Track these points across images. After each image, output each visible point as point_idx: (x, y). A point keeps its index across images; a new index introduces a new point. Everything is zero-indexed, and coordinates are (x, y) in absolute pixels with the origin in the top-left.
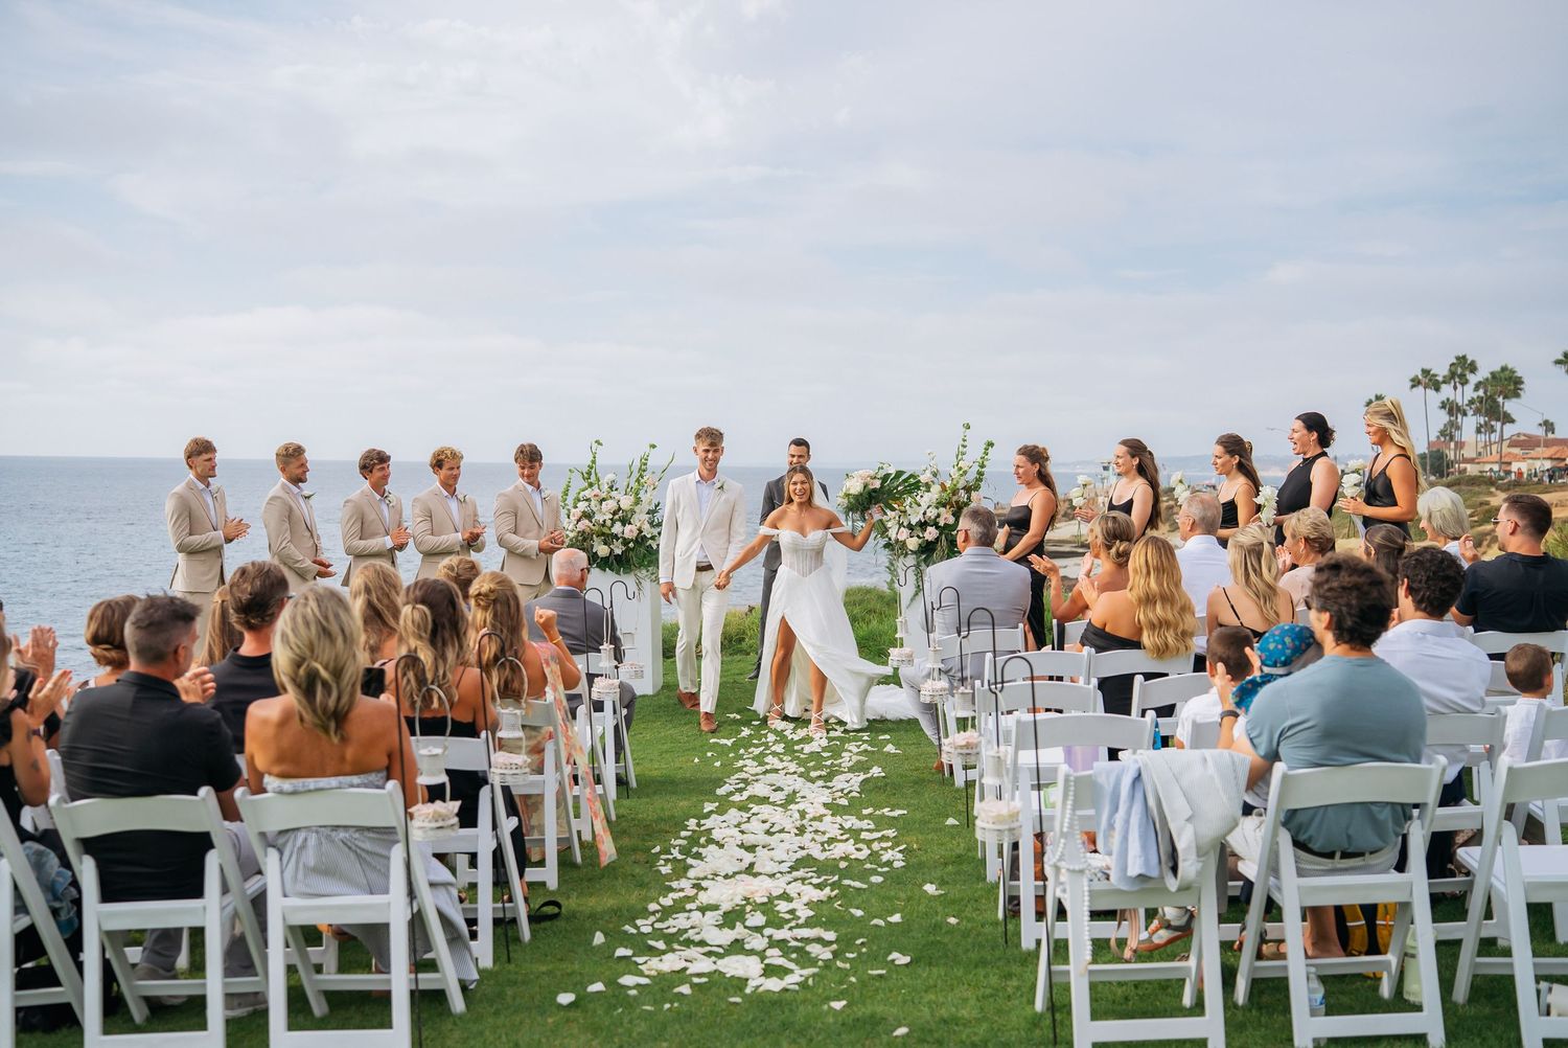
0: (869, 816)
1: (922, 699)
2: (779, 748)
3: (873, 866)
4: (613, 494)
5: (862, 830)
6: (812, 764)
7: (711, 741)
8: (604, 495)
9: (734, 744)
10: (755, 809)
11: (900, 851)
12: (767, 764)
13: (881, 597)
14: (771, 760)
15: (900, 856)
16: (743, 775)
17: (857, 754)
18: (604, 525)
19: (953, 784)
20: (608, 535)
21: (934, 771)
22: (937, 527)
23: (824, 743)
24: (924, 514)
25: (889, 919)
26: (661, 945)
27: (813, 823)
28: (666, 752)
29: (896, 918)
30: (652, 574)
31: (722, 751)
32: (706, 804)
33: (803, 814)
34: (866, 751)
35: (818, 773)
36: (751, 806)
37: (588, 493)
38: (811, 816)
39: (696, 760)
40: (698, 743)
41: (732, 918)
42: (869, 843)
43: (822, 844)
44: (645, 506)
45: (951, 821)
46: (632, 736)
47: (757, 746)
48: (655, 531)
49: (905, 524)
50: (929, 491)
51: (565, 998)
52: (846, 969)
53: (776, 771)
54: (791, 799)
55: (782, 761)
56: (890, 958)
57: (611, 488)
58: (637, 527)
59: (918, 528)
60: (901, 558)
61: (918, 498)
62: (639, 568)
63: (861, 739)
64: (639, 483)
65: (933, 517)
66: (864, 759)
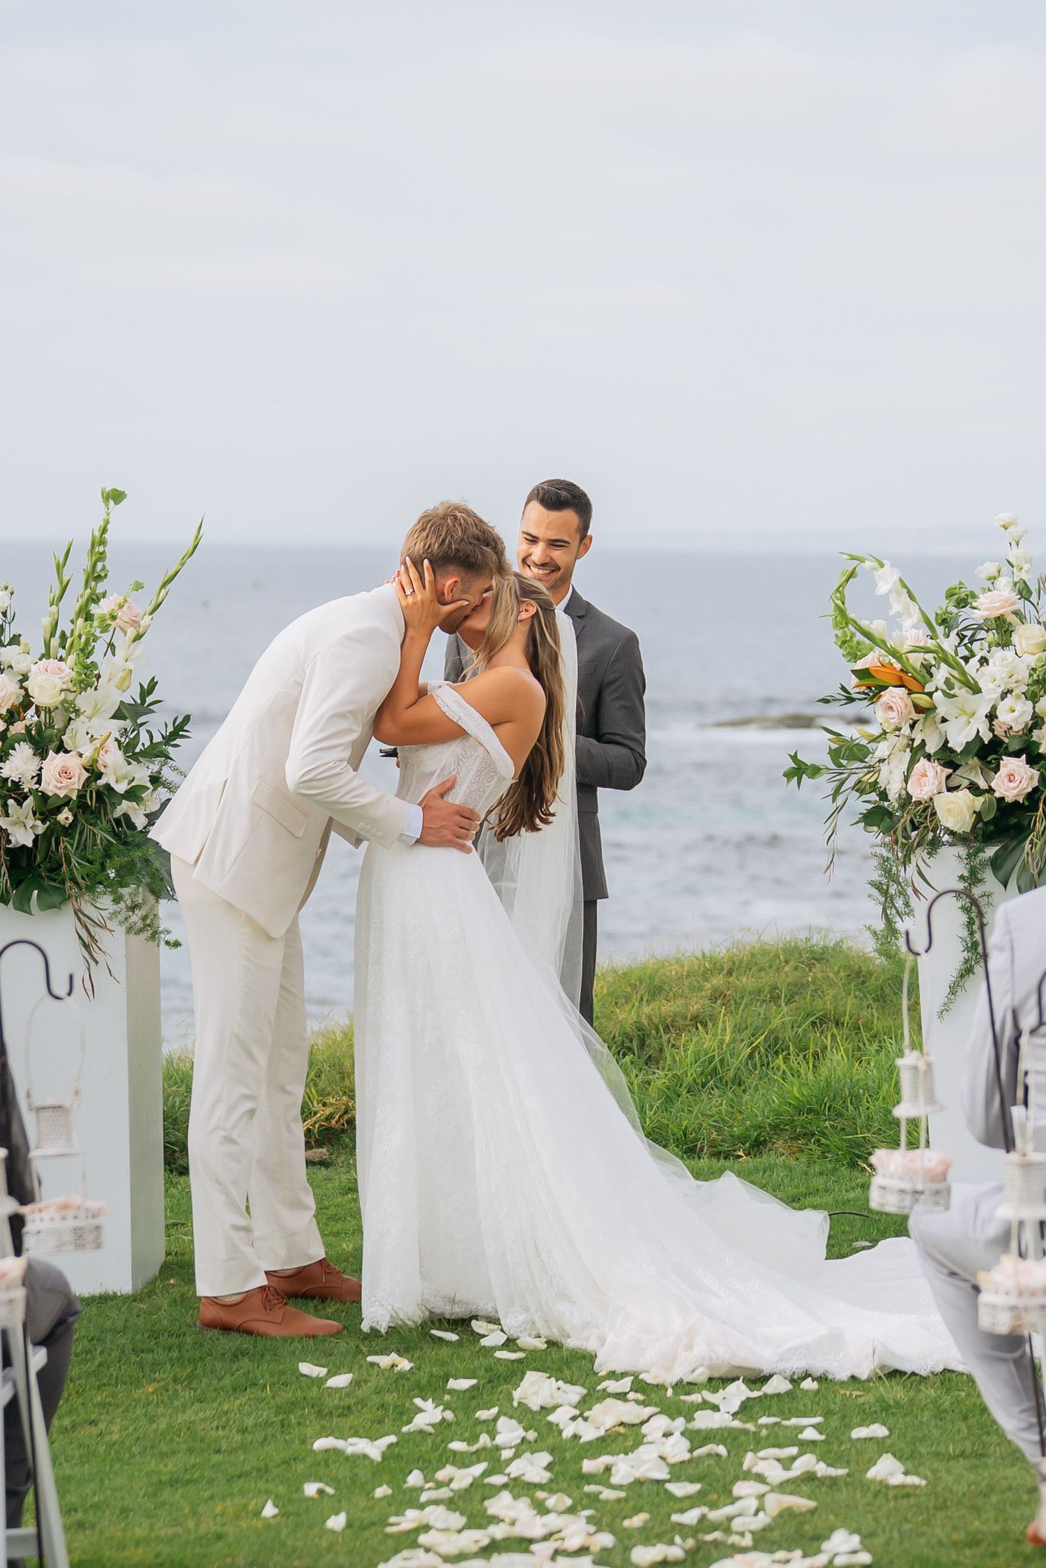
1: (985, 1321)
2: (534, 1467)
6: (638, 1520)
7: (321, 1444)
9: (388, 1455)
12: (495, 1520)
13: (858, 975)
17: (783, 1487)
23: (678, 1449)
24: (991, 716)
28: (174, 1482)
30: (133, 908)
31: (352, 1478)
34: (810, 1477)
39: (269, 1510)
40: (276, 1452)
44: (111, 694)
46: (64, 1431)
47: (462, 1461)
48: (142, 773)
49: (931, 748)
50: (1005, 643)
53: (523, 1544)
55: (542, 1509)
58: (84, 761)
59: (975, 761)
60: (920, 855)
61: (972, 667)
62: (90, 889)
63: (792, 1438)
64: (89, 617)
65: (1018, 727)
66: (802, 1503)
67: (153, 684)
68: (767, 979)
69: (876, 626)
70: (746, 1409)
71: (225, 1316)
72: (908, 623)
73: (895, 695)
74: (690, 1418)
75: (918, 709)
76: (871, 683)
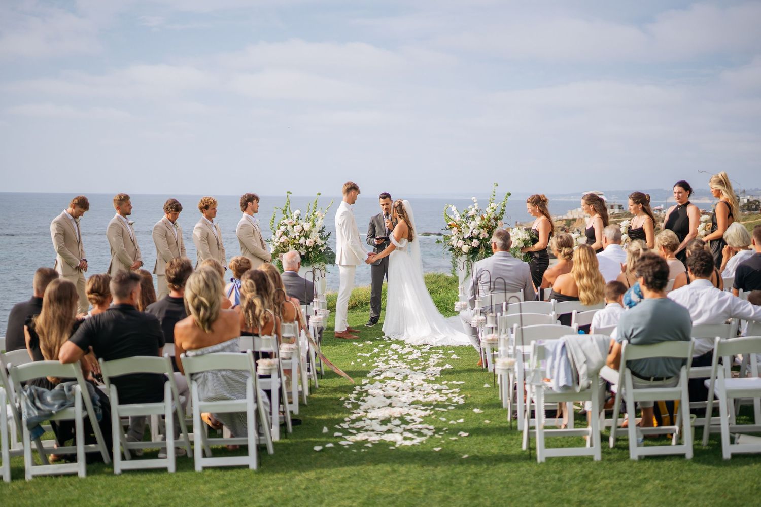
0: (446, 384)
2: (396, 357)
3: (449, 403)
4: (300, 221)
5: (442, 390)
6: (414, 364)
7: (359, 354)
8: (295, 222)
9: (371, 356)
10: (388, 382)
11: (462, 398)
12: (390, 364)
13: (447, 279)
14: (392, 363)
15: (462, 399)
16: (379, 369)
17: (437, 359)
18: (295, 239)
19: (487, 371)
20: (297, 244)
21: (477, 366)
22: (479, 240)
23: (419, 355)
24: (472, 232)
25: (458, 421)
26: (354, 432)
27: (418, 387)
29: (461, 421)
30: (322, 266)
31: (365, 359)
32: (363, 380)
33: (413, 384)
34: (442, 358)
35: (418, 367)
36: (385, 381)
37: (286, 221)
38: (417, 384)
39: (352, 363)
40: (351, 356)
41: (385, 422)
42: (446, 395)
43: (424, 395)
44: (318, 228)
45: (486, 386)
47: (383, 357)
48: (323, 242)
49: (461, 238)
50: (474, 220)
51: (317, 448)
52: (440, 438)
53: (396, 367)
54: (405, 378)
55: (397, 362)
56: (459, 434)
57: (298, 218)
58: (314, 240)
59: (469, 240)
60: (459, 257)
61: (468, 224)
62: (315, 262)
63: (438, 353)
64: (314, 215)
65: (476, 234)
66: (441, 361)
67: (324, 227)
68: (431, 280)
69: (452, 217)
70: (430, 349)
71: (340, 335)
72: (457, 216)
73: (455, 229)
74: (421, 350)
75: (459, 231)
76: (451, 227)
